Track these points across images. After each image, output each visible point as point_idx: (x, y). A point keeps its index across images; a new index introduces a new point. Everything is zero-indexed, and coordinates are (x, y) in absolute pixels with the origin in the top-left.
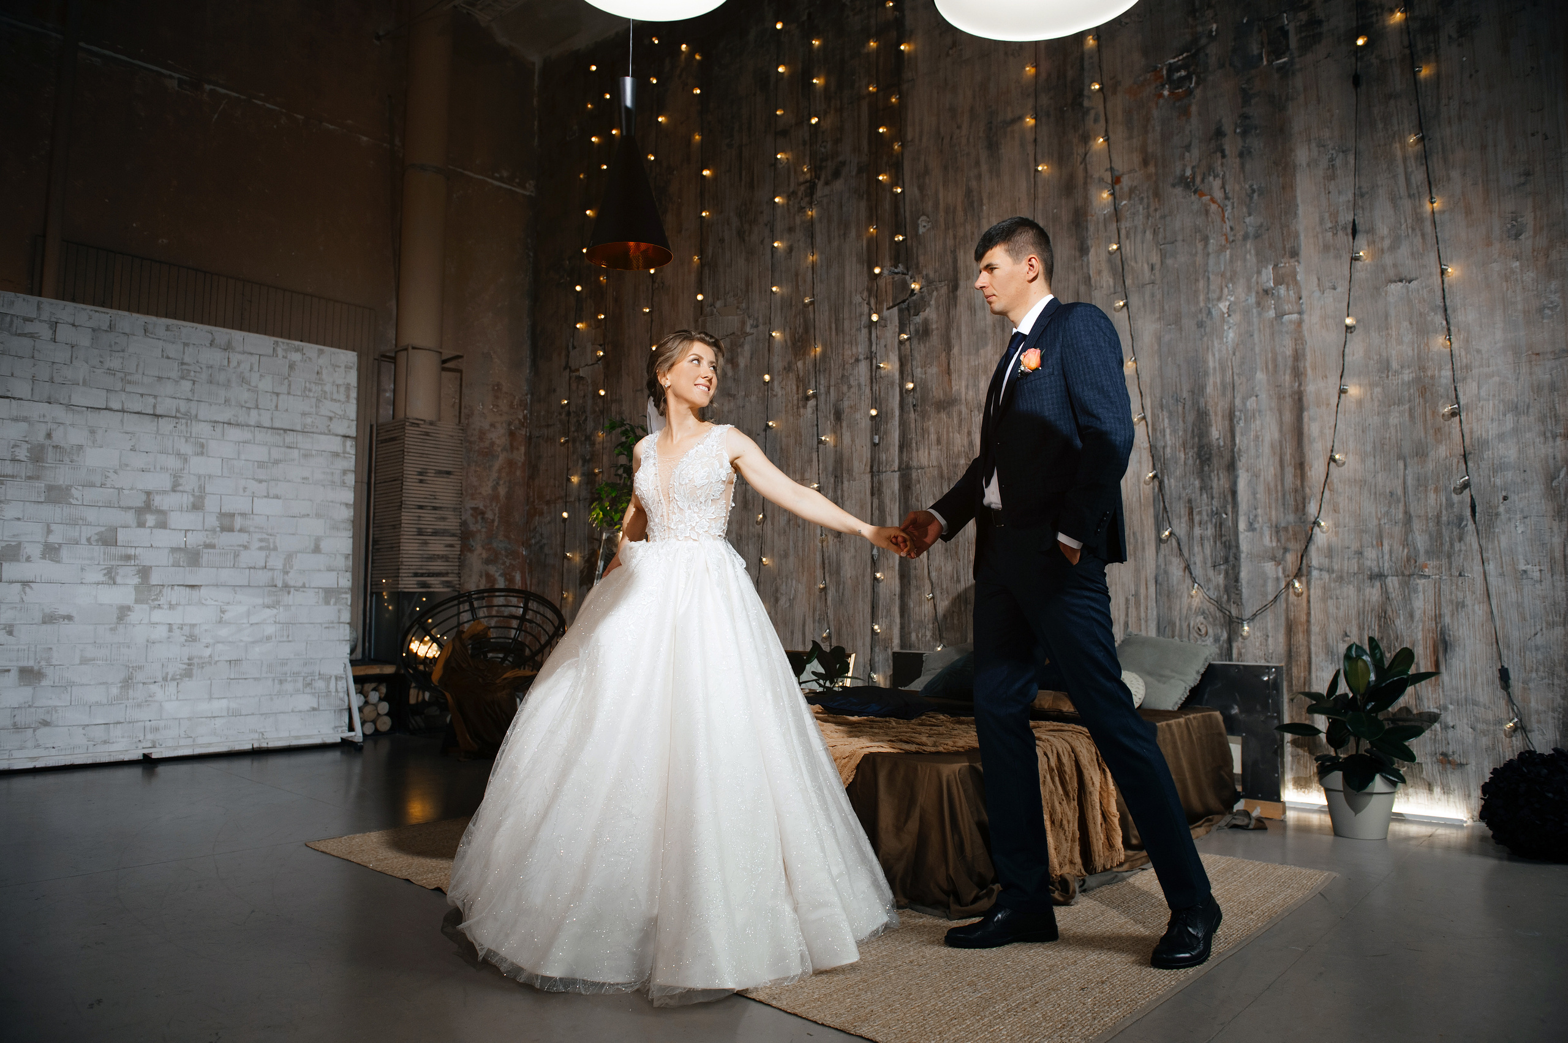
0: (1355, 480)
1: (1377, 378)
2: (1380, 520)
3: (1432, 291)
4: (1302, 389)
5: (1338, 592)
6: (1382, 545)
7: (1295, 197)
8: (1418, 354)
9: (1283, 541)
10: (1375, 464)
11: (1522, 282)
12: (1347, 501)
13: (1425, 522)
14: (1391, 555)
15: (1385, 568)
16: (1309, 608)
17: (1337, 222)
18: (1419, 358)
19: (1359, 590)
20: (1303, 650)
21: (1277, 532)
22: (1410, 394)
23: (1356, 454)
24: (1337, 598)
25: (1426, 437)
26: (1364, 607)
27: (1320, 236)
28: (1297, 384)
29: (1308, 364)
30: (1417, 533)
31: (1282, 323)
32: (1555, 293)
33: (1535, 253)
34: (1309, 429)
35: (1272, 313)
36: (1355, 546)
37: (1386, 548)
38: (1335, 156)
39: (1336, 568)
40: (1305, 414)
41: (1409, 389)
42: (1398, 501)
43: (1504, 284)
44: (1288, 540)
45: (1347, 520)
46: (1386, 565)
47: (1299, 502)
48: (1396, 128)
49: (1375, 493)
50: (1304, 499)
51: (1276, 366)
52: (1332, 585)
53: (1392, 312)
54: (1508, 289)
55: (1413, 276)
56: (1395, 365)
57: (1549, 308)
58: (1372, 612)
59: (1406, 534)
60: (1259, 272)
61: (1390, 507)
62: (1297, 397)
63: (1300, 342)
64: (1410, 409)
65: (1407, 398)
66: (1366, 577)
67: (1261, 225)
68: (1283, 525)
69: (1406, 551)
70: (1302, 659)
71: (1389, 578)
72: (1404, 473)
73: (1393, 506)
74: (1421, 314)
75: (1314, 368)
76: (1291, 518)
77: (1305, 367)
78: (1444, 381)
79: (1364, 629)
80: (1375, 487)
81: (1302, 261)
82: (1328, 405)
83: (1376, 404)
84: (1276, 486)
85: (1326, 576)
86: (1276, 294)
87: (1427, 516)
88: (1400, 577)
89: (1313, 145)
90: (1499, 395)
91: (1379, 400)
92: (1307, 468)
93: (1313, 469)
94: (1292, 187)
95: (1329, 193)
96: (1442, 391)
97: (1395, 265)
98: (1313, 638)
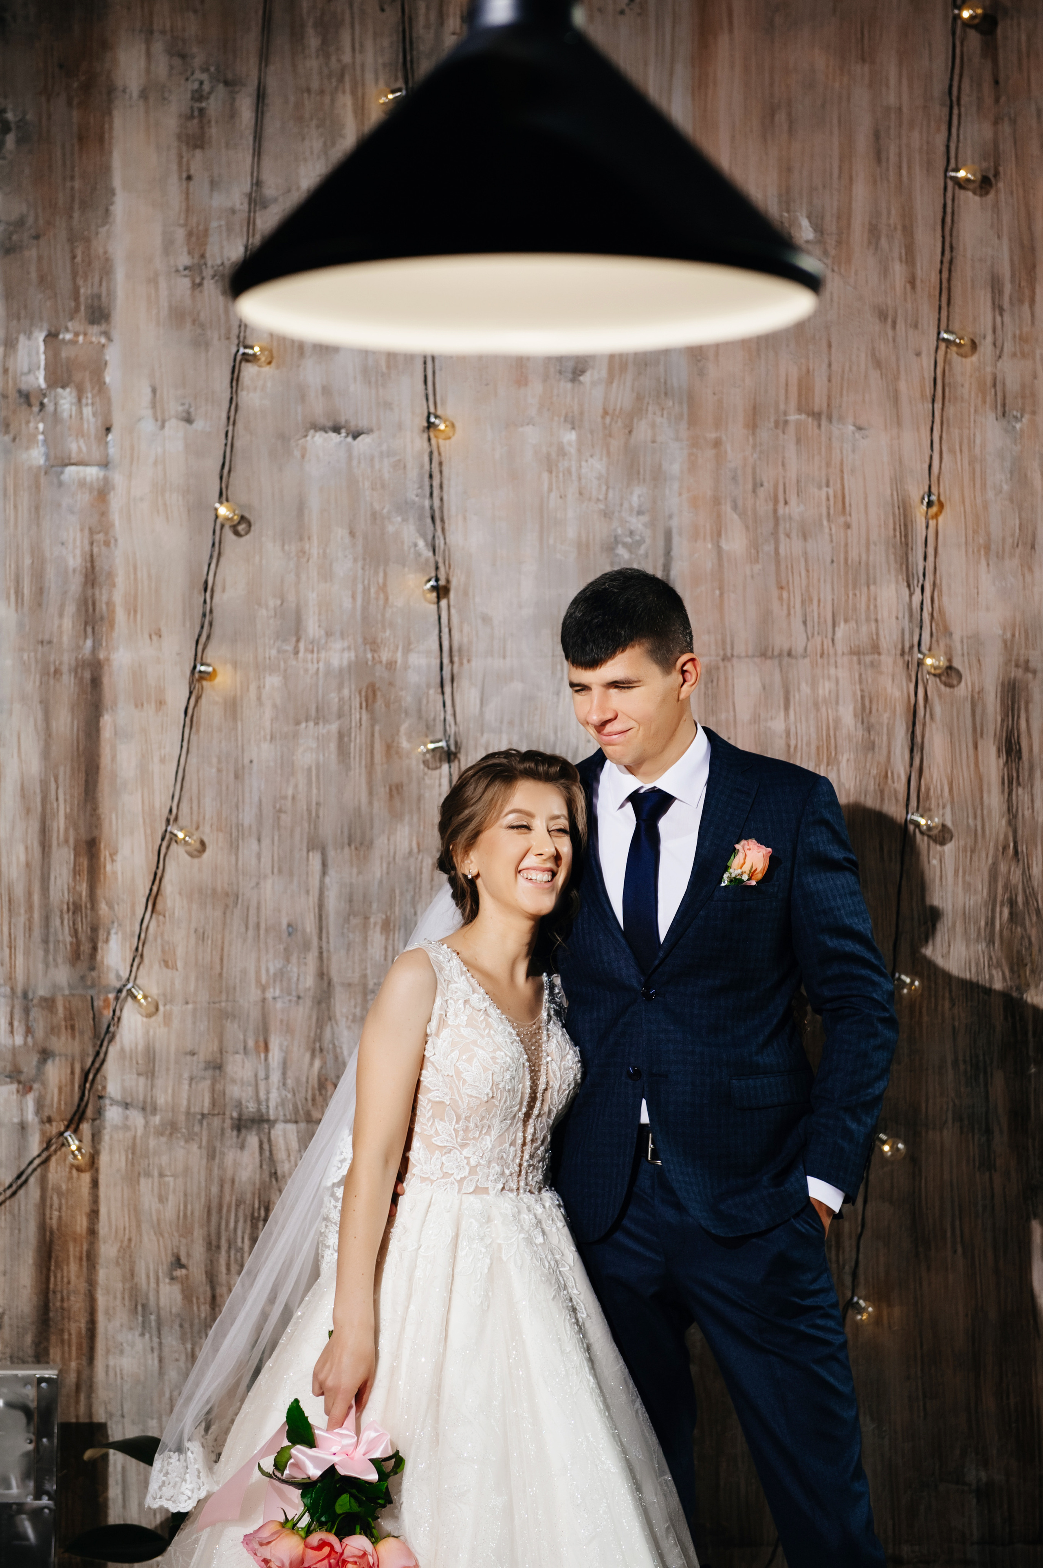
0: (214, 891)
1: (274, 652)
2: (264, 989)
3: (400, 465)
4: (102, 656)
5: (164, 1160)
6: (267, 1049)
7: (106, 170)
8: (365, 608)
9: (40, 1032)
10: (259, 856)
11: (580, 478)
12: (193, 940)
13: (359, 1000)
14: (284, 1074)
15: (272, 1104)
16: (95, 1200)
17: (203, 256)
18: (365, 618)
19: (212, 1154)
20: (77, 1304)
21: (27, 1011)
22: (341, 699)
23: (219, 829)
24: (161, 1175)
25: (370, 803)
26: (221, 1197)
27: (163, 284)
28: (89, 643)
29: (118, 597)
30: (343, 1023)
31: (60, 484)
32: (640, 513)
33: (608, 420)
34: (114, 758)
35: (37, 456)
36: (207, 1050)
37: (275, 1056)
38: (206, 87)
39: (161, 1100)
40: (107, 720)
41: (340, 687)
42: (306, 947)
43: (545, 476)
44: (53, 1030)
45: (192, 988)
46: (274, 1096)
47: (83, 938)
48: (347, 58)
49: (258, 926)
50: (95, 929)
51: (40, 591)
52: (152, 1143)
53: (314, 503)
54: (550, 490)
55: (363, 423)
56: (312, 627)
57: (625, 545)
58: (237, 1206)
59: (320, 1025)
60: (10, 344)
61: (288, 961)
62: (87, 675)
63: (100, 537)
64: (341, 736)
65: (335, 708)
66: (228, 1122)
67: (20, 223)
68: (41, 992)
69: (317, 1063)
70: (73, 1327)
71: (279, 1128)
72: (322, 882)
73: (294, 959)
74: (374, 515)
75: (132, 610)
76: (62, 975)
77: (110, 604)
78: (413, 678)
79: (218, 1247)
80: (258, 909)
81: (115, 334)
82: (161, 703)
83: (268, 713)
84: (30, 894)
85: (137, 1119)
86: (50, 407)
87: (365, 986)
88: (303, 1125)
89: (158, 47)
90: (522, 725)
91: (275, 706)
92: (105, 853)
93: (119, 858)
94: (101, 140)
95: (189, 178)
96: (408, 699)
97: (326, 391)
98: (102, 1274)
